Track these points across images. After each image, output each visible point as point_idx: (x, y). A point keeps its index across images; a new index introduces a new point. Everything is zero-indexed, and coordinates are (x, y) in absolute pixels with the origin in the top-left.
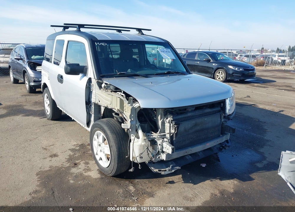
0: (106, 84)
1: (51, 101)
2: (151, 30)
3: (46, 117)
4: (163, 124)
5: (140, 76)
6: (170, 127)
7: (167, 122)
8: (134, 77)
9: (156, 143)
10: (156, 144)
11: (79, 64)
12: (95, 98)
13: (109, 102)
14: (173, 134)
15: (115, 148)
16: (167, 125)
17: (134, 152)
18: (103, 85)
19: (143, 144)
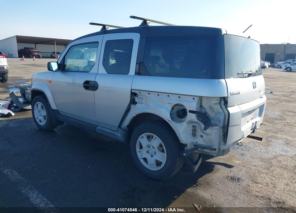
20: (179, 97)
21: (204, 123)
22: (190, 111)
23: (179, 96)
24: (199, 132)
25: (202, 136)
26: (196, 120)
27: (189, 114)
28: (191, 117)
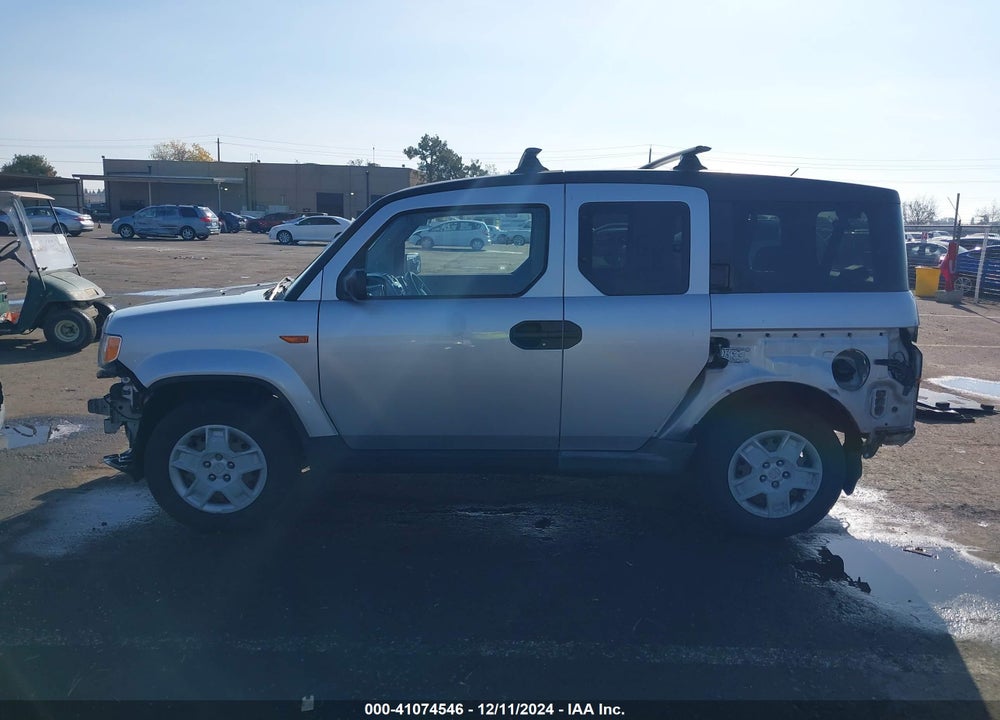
20: (849, 335)
21: (902, 383)
22: (879, 362)
23: (849, 333)
24: (889, 402)
25: (895, 409)
26: (889, 378)
27: (873, 366)
28: (879, 373)
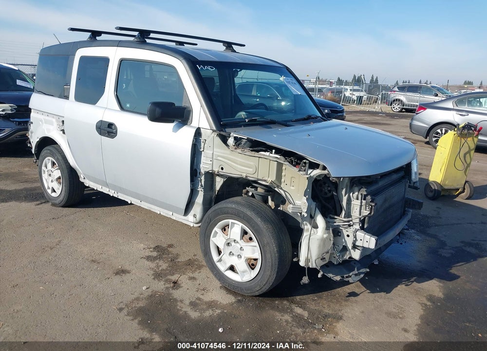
0: (235, 138)
1: (66, 171)
2: (244, 46)
3: (48, 202)
4: (349, 201)
5: (277, 124)
6: (361, 206)
7: (355, 198)
8: (271, 126)
9: (340, 234)
10: (340, 236)
11: (173, 104)
12: (211, 162)
13: (251, 170)
14: (365, 218)
15: (273, 247)
16: (356, 204)
17: (310, 251)
18: (231, 141)
19: (325, 236)
